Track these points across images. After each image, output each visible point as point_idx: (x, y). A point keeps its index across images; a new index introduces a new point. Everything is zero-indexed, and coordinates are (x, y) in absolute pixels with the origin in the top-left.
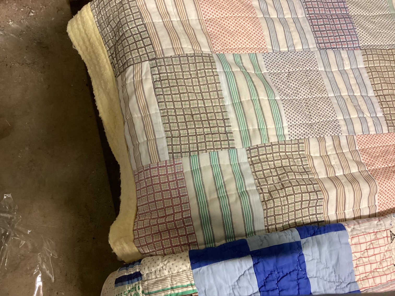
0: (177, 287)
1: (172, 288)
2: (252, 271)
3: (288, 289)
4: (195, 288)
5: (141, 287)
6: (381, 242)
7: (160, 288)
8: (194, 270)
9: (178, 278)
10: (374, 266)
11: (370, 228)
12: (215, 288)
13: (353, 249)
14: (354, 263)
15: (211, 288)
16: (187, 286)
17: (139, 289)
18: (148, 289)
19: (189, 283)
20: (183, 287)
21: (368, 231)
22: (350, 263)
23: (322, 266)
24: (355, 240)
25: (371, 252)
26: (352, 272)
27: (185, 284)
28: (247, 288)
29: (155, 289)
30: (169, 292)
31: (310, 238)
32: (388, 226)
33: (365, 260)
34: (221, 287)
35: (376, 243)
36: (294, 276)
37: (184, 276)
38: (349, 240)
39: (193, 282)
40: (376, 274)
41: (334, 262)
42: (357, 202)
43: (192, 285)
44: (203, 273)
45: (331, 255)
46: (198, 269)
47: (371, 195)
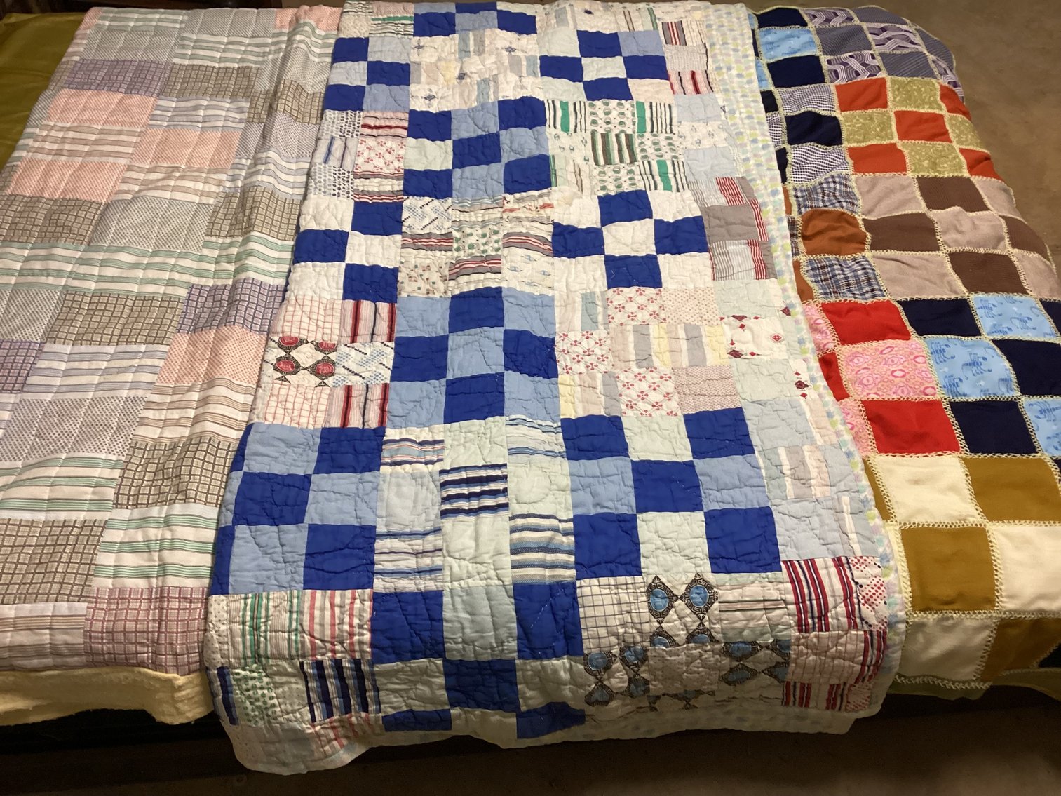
0: (244, 616)
1: (244, 623)
2: (253, 528)
3: (288, 497)
4: (250, 595)
5: (236, 671)
6: (283, 392)
7: (240, 640)
8: (230, 591)
9: (234, 613)
10: (306, 406)
11: (263, 399)
12: (258, 573)
13: (278, 422)
14: (294, 425)
15: (256, 577)
16: (246, 604)
17: (238, 674)
18: (239, 659)
19: (242, 601)
20: (245, 610)
21: (266, 402)
22: (292, 429)
23: (282, 458)
24: (270, 418)
25: (289, 405)
26: (302, 430)
27: (242, 605)
28: (270, 537)
29: (241, 647)
30: (247, 628)
31: (246, 462)
32: (270, 380)
33: (296, 413)
34: (259, 566)
35: (282, 398)
36: (277, 487)
37: (232, 605)
38: (267, 423)
39: (243, 596)
40: (315, 408)
41: (282, 445)
42: (232, 404)
43: (246, 598)
44: (236, 581)
45: (274, 446)
46: (230, 587)
47: (231, 386)
